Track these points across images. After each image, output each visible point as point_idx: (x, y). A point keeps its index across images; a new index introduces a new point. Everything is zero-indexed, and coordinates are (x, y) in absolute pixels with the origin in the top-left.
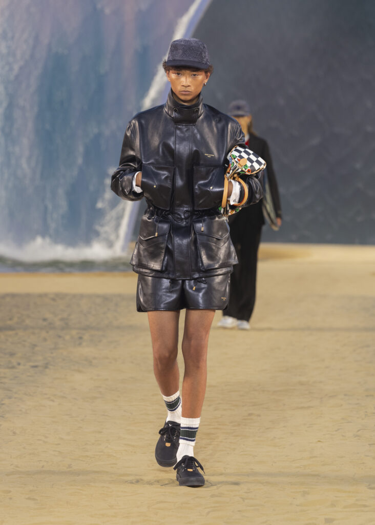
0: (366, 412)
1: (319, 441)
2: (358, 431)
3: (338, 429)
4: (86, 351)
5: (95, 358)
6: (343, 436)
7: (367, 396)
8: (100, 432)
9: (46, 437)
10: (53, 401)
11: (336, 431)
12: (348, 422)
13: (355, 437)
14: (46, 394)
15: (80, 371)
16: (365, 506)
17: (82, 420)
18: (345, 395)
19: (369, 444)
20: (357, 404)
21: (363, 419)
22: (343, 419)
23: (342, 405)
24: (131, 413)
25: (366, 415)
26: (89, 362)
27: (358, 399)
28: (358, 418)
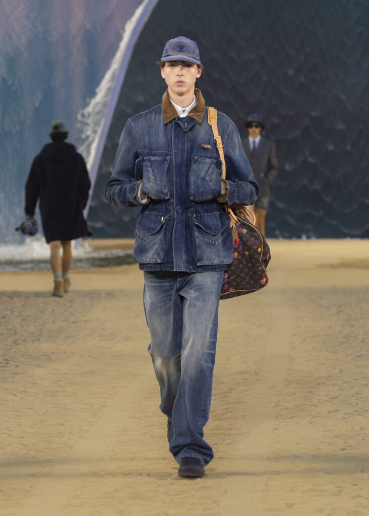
0: (319, 400)
2: (312, 418)
3: (293, 417)
4: (45, 346)
5: (53, 353)
6: (298, 423)
8: (62, 425)
9: (10, 431)
10: (15, 395)
11: (291, 418)
12: (302, 410)
13: (310, 424)
14: (8, 389)
15: (40, 366)
16: (323, 491)
17: (43, 413)
18: (298, 384)
19: (324, 431)
20: (311, 392)
21: (316, 407)
22: (296, 407)
23: (295, 394)
24: (92, 406)
25: (319, 402)
26: (49, 357)
27: (310, 388)
28: (311, 405)
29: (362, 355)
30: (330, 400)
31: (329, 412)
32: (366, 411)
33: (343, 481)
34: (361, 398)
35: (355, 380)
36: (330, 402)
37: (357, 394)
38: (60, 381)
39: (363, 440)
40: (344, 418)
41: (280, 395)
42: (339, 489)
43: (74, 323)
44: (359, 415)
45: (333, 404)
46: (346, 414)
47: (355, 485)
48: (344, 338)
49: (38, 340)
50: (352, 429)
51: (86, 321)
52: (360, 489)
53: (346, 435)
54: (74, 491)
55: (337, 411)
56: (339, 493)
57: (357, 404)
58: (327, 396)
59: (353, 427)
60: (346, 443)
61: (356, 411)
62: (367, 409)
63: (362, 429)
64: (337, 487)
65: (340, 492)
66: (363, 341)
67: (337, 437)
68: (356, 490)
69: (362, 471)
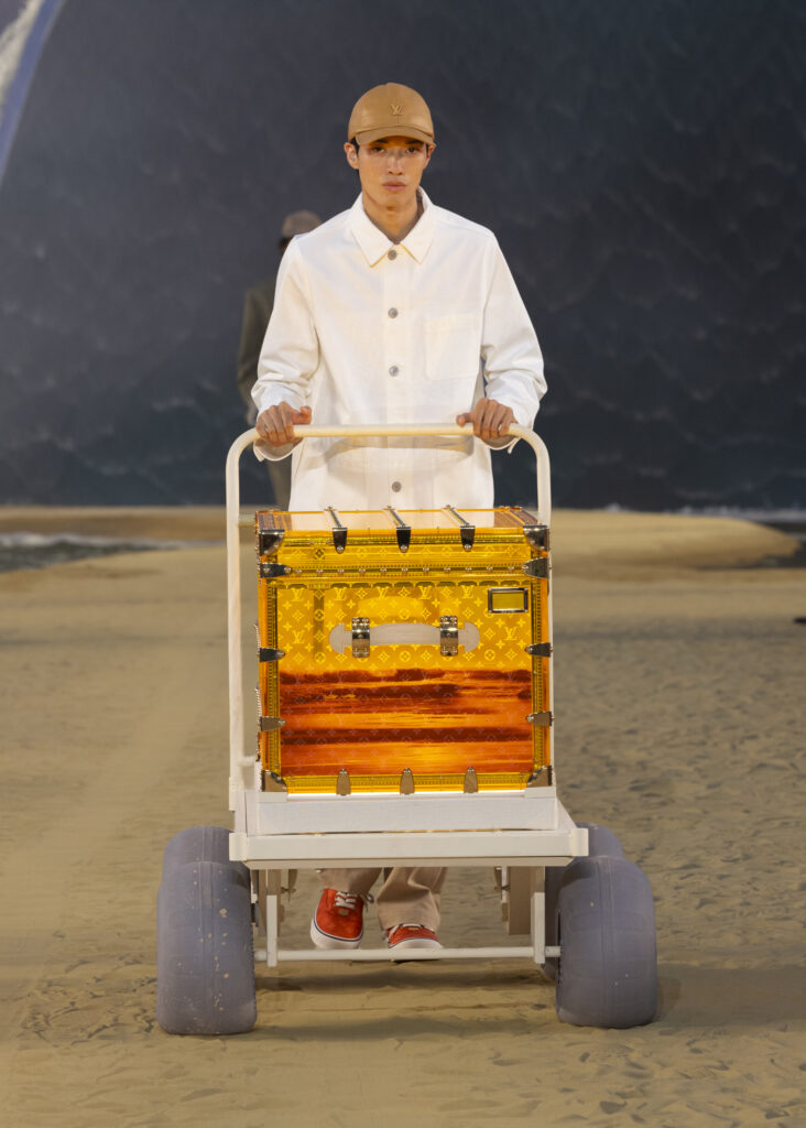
16: (493, 1104)
25: (480, 895)
28: (462, 903)
29: (583, 783)
33: (538, 1080)
42: (530, 1100)
47: (566, 1090)
52: (580, 1101)
56: (530, 1109)
64: (523, 1096)
65: (534, 1105)
66: (584, 750)
68: (568, 1103)
69: (584, 1058)
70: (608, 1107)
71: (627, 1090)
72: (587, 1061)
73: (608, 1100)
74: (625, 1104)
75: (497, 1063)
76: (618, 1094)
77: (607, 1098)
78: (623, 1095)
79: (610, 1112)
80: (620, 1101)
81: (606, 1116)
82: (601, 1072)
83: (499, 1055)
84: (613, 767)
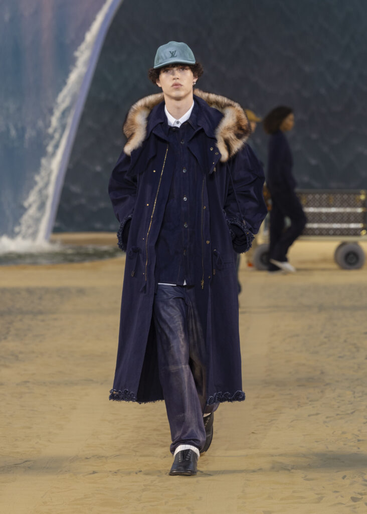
0: (299, 402)
1: (253, 433)
2: (292, 421)
3: (271, 421)
4: (12, 345)
5: (21, 353)
6: (277, 427)
7: (299, 386)
8: (30, 428)
11: (269, 422)
12: (281, 413)
13: (289, 428)
15: (6, 366)
16: (302, 498)
17: (11, 416)
18: (277, 385)
19: (304, 435)
20: (290, 394)
21: (295, 410)
22: (275, 409)
23: (274, 396)
24: (61, 408)
25: (299, 405)
26: (16, 357)
27: (290, 390)
28: (291, 408)
29: (344, 355)
30: (310, 403)
31: (309, 416)
32: (348, 414)
33: (323, 487)
34: (343, 400)
35: (337, 381)
36: (310, 405)
37: (339, 396)
38: (28, 382)
39: (345, 445)
40: (325, 422)
41: (258, 397)
42: (319, 496)
43: (43, 321)
44: (341, 418)
45: (313, 407)
46: (327, 418)
47: (336, 492)
48: (326, 337)
49: (5, 338)
50: (333, 433)
51: (55, 319)
52: (342, 497)
53: (327, 439)
54: (42, 497)
55: (317, 414)
56: (319, 500)
57: (339, 407)
58: (308, 398)
59: (335, 432)
60: (327, 448)
61: (338, 415)
62: (349, 412)
63: (344, 433)
64: (317, 494)
65: (321, 499)
66: (345, 341)
67: (317, 442)
68: (337, 497)
69: (344, 477)
70: (354, 499)
71: (363, 492)
72: (345, 479)
73: (355, 496)
74: (362, 498)
75: (304, 480)
76: (359, 493)
77: (354, 495)
78: (361, 494)
79: (355, 502)
80: (360, 497)
81: (353, 503)
82: (351, 484)
83: (306, 476)
84: (358, 349)
